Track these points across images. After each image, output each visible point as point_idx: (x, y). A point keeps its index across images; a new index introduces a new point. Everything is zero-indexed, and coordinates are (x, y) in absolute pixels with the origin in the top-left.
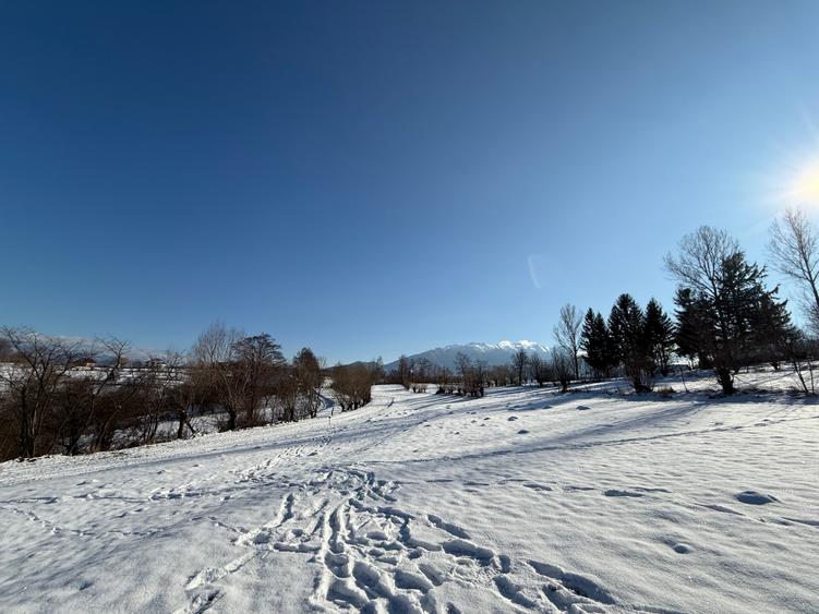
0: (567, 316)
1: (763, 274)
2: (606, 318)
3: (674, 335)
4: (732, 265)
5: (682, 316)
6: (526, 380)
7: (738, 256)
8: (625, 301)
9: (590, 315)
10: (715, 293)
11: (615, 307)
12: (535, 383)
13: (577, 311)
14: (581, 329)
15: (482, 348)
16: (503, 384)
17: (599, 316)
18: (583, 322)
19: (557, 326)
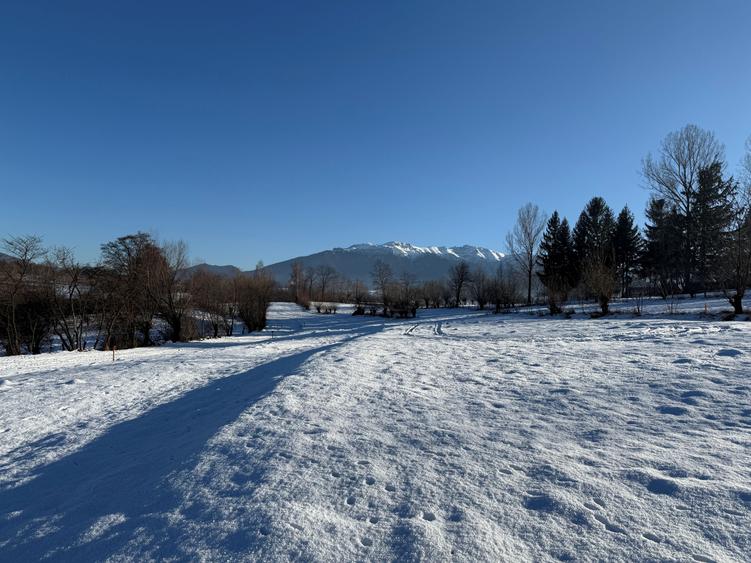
0: (526, 219)
1: (735, 191)
2: (572, 225)
3: (640, 253)
4: (709, 177)
5: (651, 232)
6: (465, 300)
7: (716, 166)
8: (596, 206)
9: (554, 221)
10: (687, 208)
11: (583, 214)
12: (476, 305)
13: (540, 213)
14: (540, 239)
15: (405, 251)
16: (436, 306)
17: (565, 222)
18: (545, 231)
19: (512, 232)
